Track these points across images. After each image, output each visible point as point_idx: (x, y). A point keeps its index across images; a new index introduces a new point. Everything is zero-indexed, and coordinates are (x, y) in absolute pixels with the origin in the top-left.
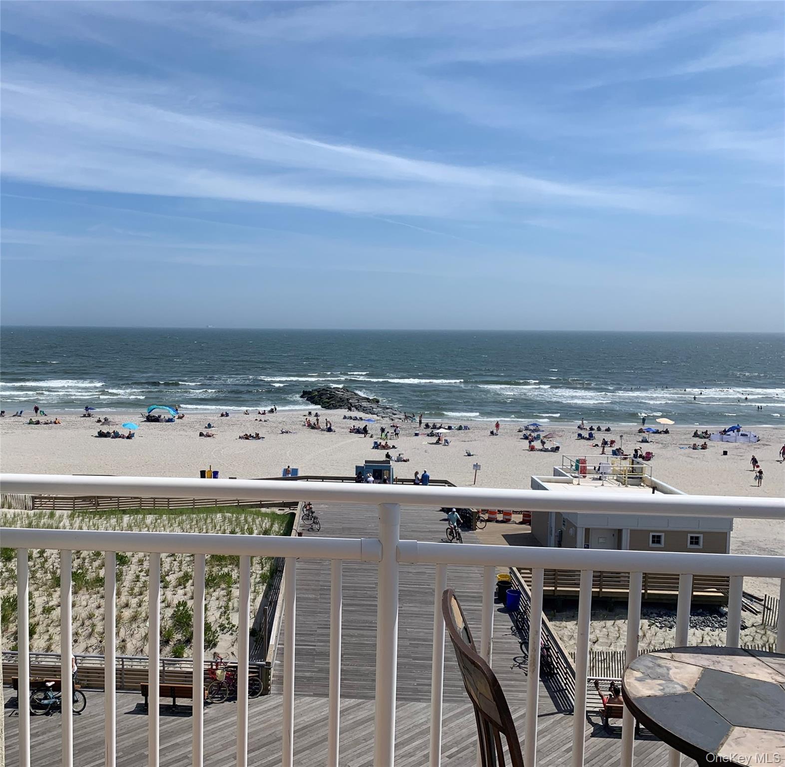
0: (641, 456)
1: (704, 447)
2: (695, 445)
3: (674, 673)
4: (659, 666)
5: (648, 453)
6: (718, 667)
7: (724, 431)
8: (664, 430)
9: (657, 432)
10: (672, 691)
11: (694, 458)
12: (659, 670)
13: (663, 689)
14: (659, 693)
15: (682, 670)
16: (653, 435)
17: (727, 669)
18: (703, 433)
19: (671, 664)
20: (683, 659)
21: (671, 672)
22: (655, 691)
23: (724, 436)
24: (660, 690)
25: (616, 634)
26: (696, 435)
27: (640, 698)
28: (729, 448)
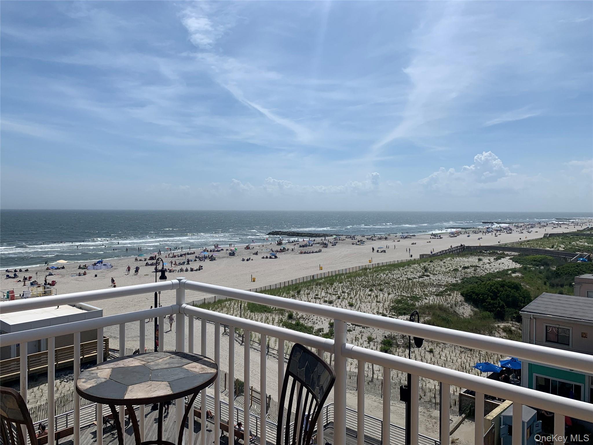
0: (49, 284)
1: (85, 274)
2: (80, 273)
3: (100, 374)
4: (93, 373)
5: (53, 282)
6: (118, 366)
7: (94, 264)
8: (62, 267)
9: (58, 268)
10: (100, 382)
11: (80, 281)
12: (93, 375)
13: (96, 382)
14: (95, 385)
15: (103, 372)
16: (55, 270)
17: (122, 366)
18: (83, 266)
19: (98, 371)
20: (102, 368)
21: (98, 374)
22: (93, 384)
23: (95, 266)
24: (95, 383)
25: (40, 394)
26: (80, 268)
27: (87, 389)
28: (98, 273)
